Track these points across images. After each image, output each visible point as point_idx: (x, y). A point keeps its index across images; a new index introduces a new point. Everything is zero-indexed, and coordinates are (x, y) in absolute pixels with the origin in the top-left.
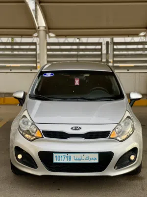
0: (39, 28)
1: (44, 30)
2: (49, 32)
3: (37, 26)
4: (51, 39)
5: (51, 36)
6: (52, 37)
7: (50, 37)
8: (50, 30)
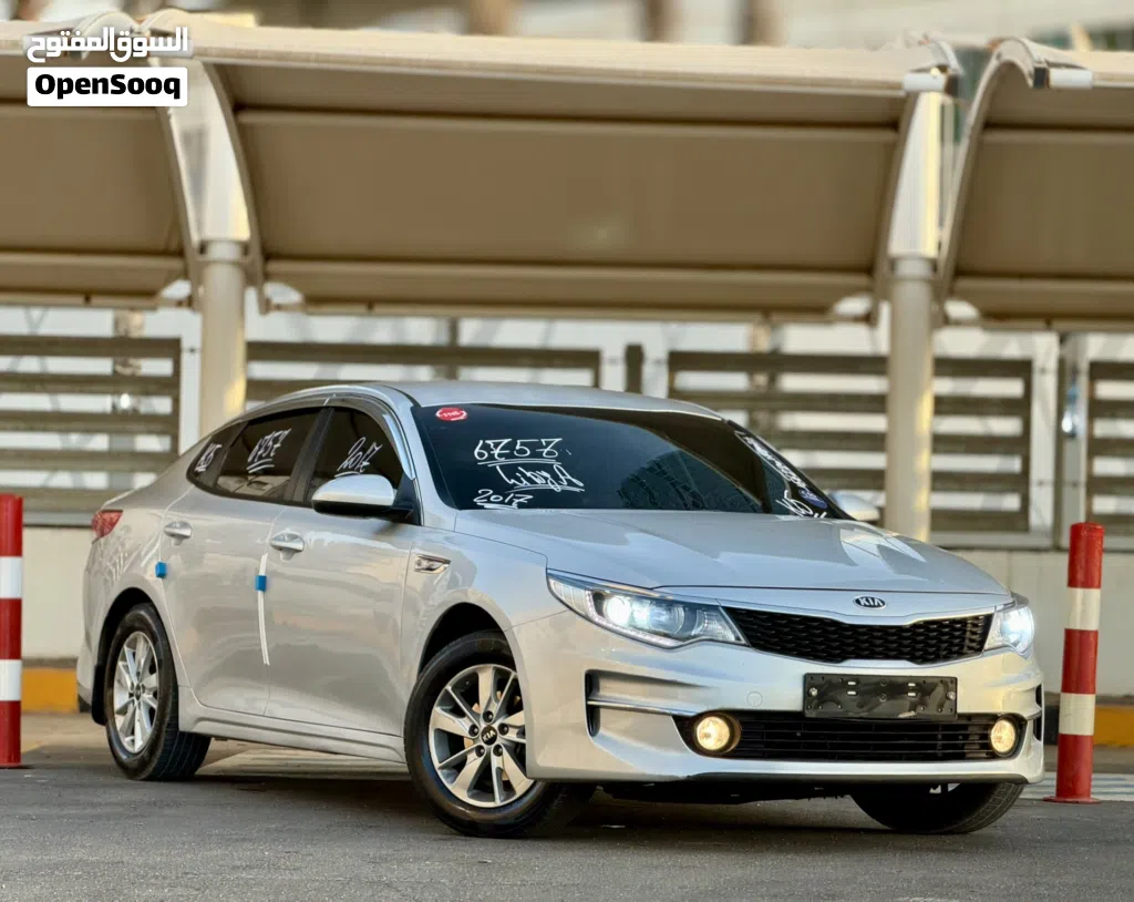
0: (203, 248)
1: (234, 263)
2: (267, 277)
3: (195, 238)
4: (275, 318)
5: (276, 300)
6: (279, 307)
7: (266, 306)
8: (274, 266)
